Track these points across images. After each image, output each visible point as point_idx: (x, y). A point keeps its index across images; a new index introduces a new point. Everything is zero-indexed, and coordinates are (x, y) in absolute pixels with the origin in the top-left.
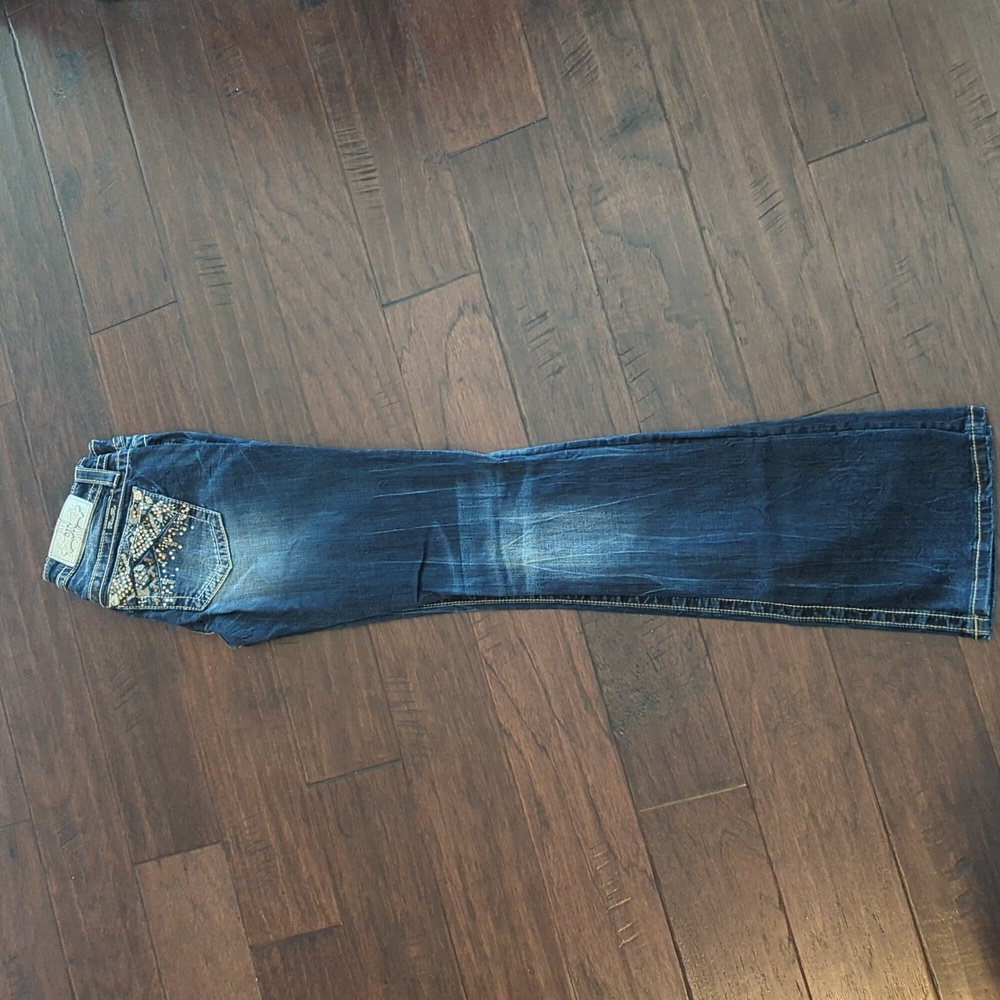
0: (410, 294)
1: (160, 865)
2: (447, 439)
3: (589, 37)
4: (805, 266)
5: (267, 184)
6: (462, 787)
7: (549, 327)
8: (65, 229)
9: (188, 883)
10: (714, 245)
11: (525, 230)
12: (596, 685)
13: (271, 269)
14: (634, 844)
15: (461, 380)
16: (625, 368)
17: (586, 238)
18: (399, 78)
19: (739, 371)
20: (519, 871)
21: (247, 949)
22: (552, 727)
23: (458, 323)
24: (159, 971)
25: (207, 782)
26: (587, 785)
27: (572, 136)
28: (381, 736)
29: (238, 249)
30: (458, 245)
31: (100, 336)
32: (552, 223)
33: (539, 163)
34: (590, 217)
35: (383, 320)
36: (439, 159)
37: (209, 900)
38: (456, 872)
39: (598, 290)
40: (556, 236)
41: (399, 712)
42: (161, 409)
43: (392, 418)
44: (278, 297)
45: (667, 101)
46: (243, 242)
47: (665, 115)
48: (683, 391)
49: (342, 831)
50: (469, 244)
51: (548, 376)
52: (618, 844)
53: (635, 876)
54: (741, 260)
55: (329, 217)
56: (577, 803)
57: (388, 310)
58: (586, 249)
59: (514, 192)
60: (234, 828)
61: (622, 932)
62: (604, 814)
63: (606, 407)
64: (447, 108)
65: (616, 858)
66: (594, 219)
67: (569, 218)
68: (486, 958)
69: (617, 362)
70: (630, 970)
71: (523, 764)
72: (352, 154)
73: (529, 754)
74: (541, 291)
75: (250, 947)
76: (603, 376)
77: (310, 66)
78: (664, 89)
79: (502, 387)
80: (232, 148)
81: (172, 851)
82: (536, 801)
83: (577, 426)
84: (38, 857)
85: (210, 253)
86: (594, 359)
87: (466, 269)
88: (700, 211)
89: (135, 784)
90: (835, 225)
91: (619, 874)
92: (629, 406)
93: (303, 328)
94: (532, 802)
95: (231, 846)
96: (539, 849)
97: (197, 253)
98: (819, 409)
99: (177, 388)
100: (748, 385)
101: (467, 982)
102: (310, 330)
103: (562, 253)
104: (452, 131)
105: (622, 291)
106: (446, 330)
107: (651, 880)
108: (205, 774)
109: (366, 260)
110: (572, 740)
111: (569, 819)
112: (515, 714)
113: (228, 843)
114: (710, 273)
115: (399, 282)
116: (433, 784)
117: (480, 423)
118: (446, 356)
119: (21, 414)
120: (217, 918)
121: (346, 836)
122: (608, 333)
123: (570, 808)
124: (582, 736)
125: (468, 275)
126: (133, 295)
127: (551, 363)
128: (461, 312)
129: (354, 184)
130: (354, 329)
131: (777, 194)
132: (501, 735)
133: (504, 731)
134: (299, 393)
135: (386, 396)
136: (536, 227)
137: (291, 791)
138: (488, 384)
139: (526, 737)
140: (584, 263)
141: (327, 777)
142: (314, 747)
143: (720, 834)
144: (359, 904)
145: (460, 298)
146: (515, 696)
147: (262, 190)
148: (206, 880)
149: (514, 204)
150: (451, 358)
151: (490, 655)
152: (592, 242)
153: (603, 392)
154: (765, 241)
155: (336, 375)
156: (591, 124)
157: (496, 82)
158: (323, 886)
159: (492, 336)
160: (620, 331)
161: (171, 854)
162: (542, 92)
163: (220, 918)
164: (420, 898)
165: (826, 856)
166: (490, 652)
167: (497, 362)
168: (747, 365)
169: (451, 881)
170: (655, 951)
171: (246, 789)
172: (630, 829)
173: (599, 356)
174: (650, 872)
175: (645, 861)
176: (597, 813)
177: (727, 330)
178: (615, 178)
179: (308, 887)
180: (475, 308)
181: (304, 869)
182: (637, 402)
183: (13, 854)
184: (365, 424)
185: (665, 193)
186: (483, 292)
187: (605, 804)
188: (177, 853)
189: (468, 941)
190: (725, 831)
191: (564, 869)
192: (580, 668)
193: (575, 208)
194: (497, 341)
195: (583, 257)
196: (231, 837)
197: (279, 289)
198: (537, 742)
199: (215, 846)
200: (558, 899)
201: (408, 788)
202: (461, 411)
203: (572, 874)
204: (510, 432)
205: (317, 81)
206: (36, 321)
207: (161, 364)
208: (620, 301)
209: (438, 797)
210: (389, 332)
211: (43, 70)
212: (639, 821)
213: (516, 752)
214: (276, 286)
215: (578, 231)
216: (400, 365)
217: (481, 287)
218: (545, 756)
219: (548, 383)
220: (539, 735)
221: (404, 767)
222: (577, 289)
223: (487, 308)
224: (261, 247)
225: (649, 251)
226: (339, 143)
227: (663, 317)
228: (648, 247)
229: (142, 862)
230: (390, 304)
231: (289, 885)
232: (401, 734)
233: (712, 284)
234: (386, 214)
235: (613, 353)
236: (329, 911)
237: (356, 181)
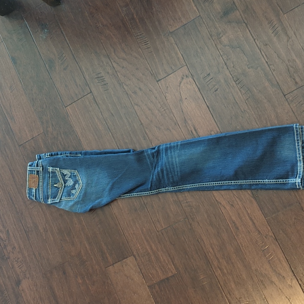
0: (165, 76)
1: (114, 266)
2: (184, 117)
4: (289, 44)
5: (114, 52)
6: (208, 222)
7: (211, 77)
8: (51, 77)
9: (124, 271)
10: (259, 44)
11: (199, 50)
13: (120, 76)
14: (267, 229)
15: (186, 99)
16: (238, 85)
17: (219, 49)
18: (151, 13)
19: (274, 79)
20: (231, 244)
21: (147, 287)
22: (234, 198)
23: (182, 82)
24: (119, 300)
25: (125, 237)
26: (248, 214)
27: (209, 19)
28: (179, 212)
29: (108, 73)
30: (178, 58)
31: (68, 107)
32: (207, 46)
33: (200, 30)
34: (219, 42)
35: (158, 86)
36: (168, 34)
38: (211, 249)
39: (225, 63)
40: (209, 50)
41: (184, 203)
42: (92, 125)
43: (166, 114)
44: (123, 84)
45: (237, 4)
46: (110, 70)
47: (237, 8)
48: (257, 89)
49: (172, 244)
50: (182, 57)
51: (214, 92)
52: (262, 230)
53: (269, 238)
54: (268, 46)
55: (136, 58)
56: (246, 220)
57: (159, 83)
58: (219, 52)
59: (193, 40)
60: (136, 250)
61: (268, 257)
62: (255, 221)
63: (234, 98)
64: (168, 19)
65: (262, 234)
66: (220, 43)
67: (212, 44)
68: (225, 274)
69: (235, 84)
70: (272, 268)
71: (227, 211)
72: (140, 38)
73: (228, 208)
74: (207, 67)
75: (148, 286)
76: (231, 88)
77: (122, 14)
79: (199, 98)
80: (101, 43)
81: (117, 261)
82: (233, 222)
83: (226, 105)
84: (73, 272)
85: (99, 75)
86: (227, 84)
87: (182, 65)
88: (253, 35)
89: (102, 243)
90: (296, 31)
91: (264, 239)
92: (241, 96)
93: (133, 92)
94: (232, 222)
95: (136, 256)
96: (236, 236)
97: (95, 76)
98: (301, 86)
100: (278, 83)
101: (221, 282)
102: (135, 93)
103: (212, 55)
104: (171, 25)
105: (233, 62)
106: (179, 85)
107: (274, 238)
108: (124, 235)
109: (150, 68)
110: (241, 201)
111: (245, 225)
112: (221, 196)
114: (260, 52)
115: (161, 73)
116: (198, 223)
117: (194, 111)
118: (180, 92)
119: (46, 136)
120: (135, 279)
121: (173, 245)
122: (230, 76)
123: (244, 222)
124: (244, 199)
125: (183, 67)
126: (77, 93)
127: (214, 88)
128: (183, 78)
129: (142, 47)
130: (149, 90)
131: (276, 25)
132: (218, 204)
133: (218, 202)
134: (135, 113)
135: (163, 108)
136: (202, 49)
137: (153, 234)
138: (195, 98)
139: (226, 203)
141: (164, 228)
142: (158, 219)
143: (293, 220)
144: (181, 265)
145: (181, 74)
147: (113, 54)
148: (130, 268)
149: (194, 43)
150: (182, 92)
152: (220, 49)
153: (232, 94)
154: (275, 39)
155: (146, 105)
156: (215, 16)
157: (182, 8)
158: (168, 262)
159: (194, 84)
160: (234, 75)
161: (117, 262)
162: (197, 9)
163: (136, 279)
164: (201, 259)
167: (197, 91)
168: (276, 77)
169: (210, 252)
170: (280, 260)
171: (138, 237)
172: (265, 225)
173: (229, 83)
174: (273, 236)
175: (271, 233)
176: (253, 221)
177: (268, 68)
178: (224, 30)
179: (163, 263)
180: (187, 76)
181: (161, 258)
182: (243, 94)
183: (64, 273)
184: (158, 118)
185: (241, 31)
186: (189, 71)
187: (255, 218)
188: (119, 262)
189: (218, 270)
190: (295, 219)
191: (246, 241)
193: (213, 41)
194: (195, 85)
195: (219, 55)
196: (136, 253)
197: (123, 82)
198: (230, 204)
199: (131, 257)
200: (245, 250)
201: (191, 226)
202: (188, 108)
203: (248, 242)
204: (204, 111)
205: (126, 18)
206: (46, 106)
207: (89, 112)
208: (233, 65)
209: (201, 227)
210: (160, 89)
211: (37, 30)
212: (267, 221)
213: (224, 208)
214: (122, 82)
215: (216, 48)
216: (166, 98)
217: (188, 69)
218: (233, 207)
219: (214, 94)
220: (230, 201)
221: (188, 220)
222: (218, 64)
223: (191, 75)
224: (115, 71)
225: (239, 49)
226: (135, 35)
227: (247, 68)
228: (238, 48)
229: (108, 267)
230: (159, 80)
231: (157, 264)
232: (185, 210)
233: (261, 55)
234: (154, 54)
235: (233, 81)
236: (172, 269)
237: (143, 45)
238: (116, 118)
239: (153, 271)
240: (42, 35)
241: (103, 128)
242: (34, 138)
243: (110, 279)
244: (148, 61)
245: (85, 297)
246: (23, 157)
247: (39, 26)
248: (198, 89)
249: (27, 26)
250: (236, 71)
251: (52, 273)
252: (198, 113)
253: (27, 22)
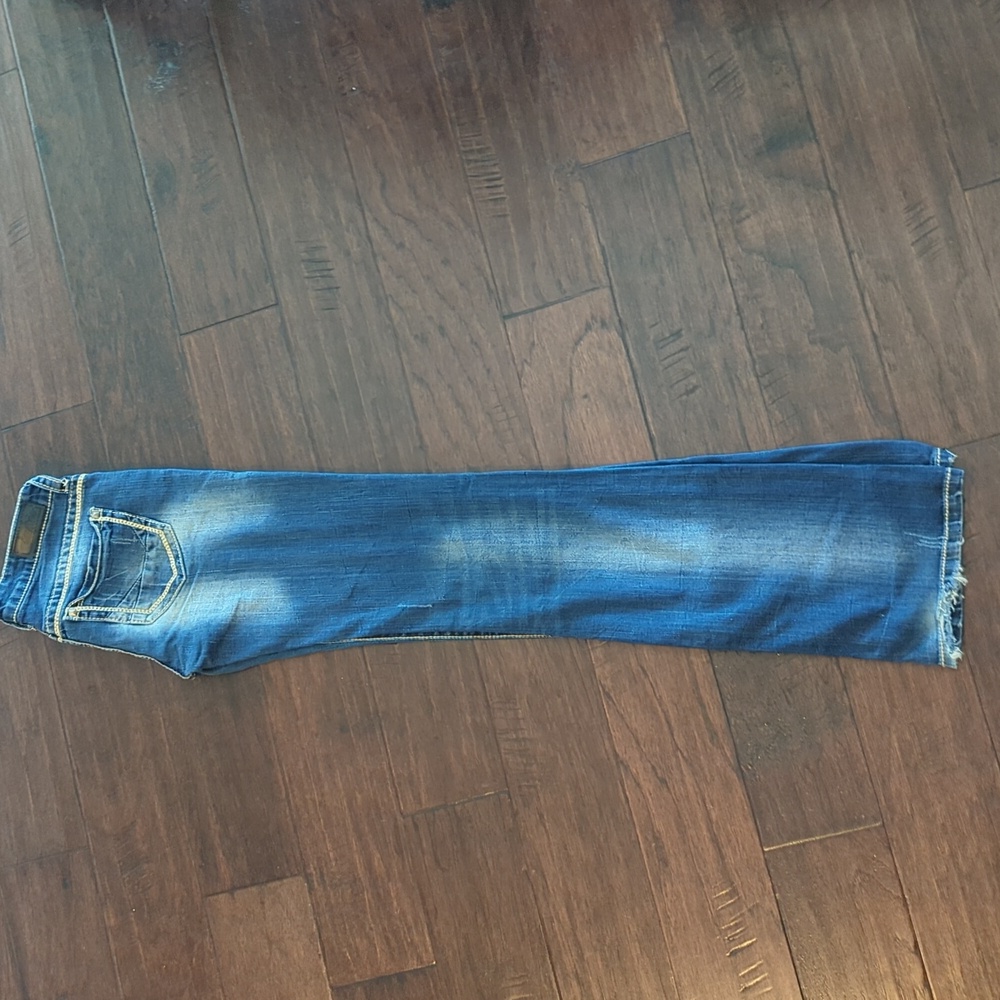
0: (533, 307)
1: (234, 898)
2: (568, 457)
3: (736, 54)
4: (959, 294)
5: (383, 186)
6: (573, 819)
7: (683, 345)
8: (156, 225)
9: (265, 918)
10: (863, 270)
11: (661, 246)
12: (724, 717)
13: (383, 273)
14: (760, 884)
15: (586, 396)
16: (764, 391)
17: (727, 255)
18: (531, 85)
19: (887, 398)
20: (633, 909)
21: (328, 988)
22: (674, 760)
23: (585, 338)
25: (290, 809)
26: (711, 821)
27: (715, 151)
28: (486, 764)
29: (348, 254)
30: (588, 258)
31: (191, 338)
32: (690, 239)
33: (679, 179)
34: (732, 235)
35: (503, 333)
36: (570, 169)
37: (287, 936)
38: (564, 910)
39: (738, 309)
40: (695, 253)
41: (508, 740)
42: (257, 415)
43: (509, 433)
44: (390, 302)
45: (817, 121)
46: (354, 246)
47: (815, 135)
48: (826, 416)
49: (439, 865)
50: (600, 257)
51: (681, 396)
52: (742, 883)
53: (760, 918)
54: (890, 284)
55: (450, 224)
57: (509, 323)
58: (726, 267)
59: (650, 207)
60: (319, 859)
61: (744, 975)
62: (727, 851)
63: (743, 429)
64: (581, 119)
65: (739, 897)
66: (736, 237)
67: (709, 236)
69: (756, 384)
71: (641, 799)
72: (476, 161)
73: (648, 787)
74: (677, 308)
75: (331, 987)
77: (435, 69)
78: (815, 109)
79: (630, 405)
80: (346, 149)
81: (248, 882)
82: (654, 837)
84: (94, 887)
85: (317, 255)
86: (731, 380)
87: (594, 282)
88: (849, 235)
89: (209, 811)
90: (991, 254)
91: (743, 915)
92: (767, 429)
93: (416, 337)
94: (650, 838)
95: (314, 878)
96: (656, 887)
97: (303, 254)
98: (970, 439)
99: (275, 394)
100: (896, 412)
102: (423, 339)
103: (700, 270)
104: (586, 142)
105: (764, 311)
106: (571, 345)
107: (776, 921)
108: (289, 802)
109: (488, 269)
110: (694, 774)
111: (689, 856)
112: (635, 745)
113: (311, 874)
114: (858, 296)
115: (523, 294)
116: (541, 816)
117: (605, 442)
118: (571, 370)
119: (97, 416)
120: (296, 955)
121: (443, 870)
122: (747, 354)
123: (692, 846)
124: (706, 769)
125: (597, 288)
126: (230, 296)
127: (685, 382)
128: (588, 327)
129: (477, 192)
130: (472, 339)
131: (931, 221)
132: (618, 767)
133: (620, 762)
134: (408, 404)
135: (504, 410)
136: (673, 243)
137: (384, 820)
138: (615, 402)
139: (645, 769)
140: (724, 281)
141: (424, 807)
142: (411, 775)
143: (852, 874)
144: (455, 942)
145: (588, 313)
146: (635, 725)
147: (377, 193)
148: (285, 915)
149: (650, 219)
150: (576, 372)
151: (608, 683)
152: (732, 260)
153: (739, 414)
154: (918, 266)
155: (449, 386)
156: (736, 144)
157: (635, 93)
158: (416, 922)
159: (621, 353)
160: (760, 353)
161: (245, 887)
162: (685, 106)
163: (299, 955)
164: (523, 937)
165: (965, 898)
166: (608, 680)
167: (626, 378)
168: (895, 391)
169: (559, 921)
170: (779, 996)
171: (334, 818)
172: (757, 869)
173: (736, 376)
174: (776, 913)
175: (770, 901)
176: (720, 850)
177: (875, 357)
178: (759, 197)
179: (398, 923)
180: (603, 324)
181: (395, 903)
182: (777, 425)
183: (65, 884)
184: (480, 439)
185: (812, 214)
186: (613, 307)
187: (730, 841)
188: (253, 885)
189: (574, 983)
190: (859, 871)
191: (683, 909)
192: (706, 698)
193: (716, 226)
194: (626, 358)
195: (723, 275)
196: (315, 869)
197: (391, 296)
198: (656, 773)
199: (297, 878)
200: (675, 938)
201: (514, 820)
202: (585, 428)
203: (692, 913)
204: (638, 452)
205: (442, 84)
206: (119, 318)
207: (258, 369)
208: (761, 322)
209: (546, 831)
210: (509, 344)
211: (139, 58)
212: (765, 860)
213: (634, 784)
214: (388, 293)
215: (718, 249)
216: (520, 380)
217: (611, 302)
218: (665, 789)
219: (681, 402)
220: (660, 768)
221: (510, 797)
222: (715, 307)
223: (617, 324)
224: (373, 252)
225: (793, 272)
226: (462, 149)
227: (807, 340)
228: (792, 267)
229: (213, 894)
230: (512, 315)
231: (378, 921)
232: (507, 763)
233: (860, 308)
234: (511, 224)
235: (752, 374)
236: (421, 949)
237: (480, 188)
238: (342, 409)
239: (358, 940)
240: (153, 77)
241: (292, 433)
242: (58, 415)
243: (211, 936)
244: (488, 243)
245: (115, 978)
246: (8, 469)
247: (149, 44)
248: (631, 374)
249: (109, 36)
250: (768, 342)
251: (25, 874)
252: (616, 453)
253: (113, 23)
